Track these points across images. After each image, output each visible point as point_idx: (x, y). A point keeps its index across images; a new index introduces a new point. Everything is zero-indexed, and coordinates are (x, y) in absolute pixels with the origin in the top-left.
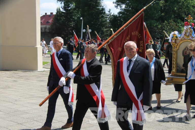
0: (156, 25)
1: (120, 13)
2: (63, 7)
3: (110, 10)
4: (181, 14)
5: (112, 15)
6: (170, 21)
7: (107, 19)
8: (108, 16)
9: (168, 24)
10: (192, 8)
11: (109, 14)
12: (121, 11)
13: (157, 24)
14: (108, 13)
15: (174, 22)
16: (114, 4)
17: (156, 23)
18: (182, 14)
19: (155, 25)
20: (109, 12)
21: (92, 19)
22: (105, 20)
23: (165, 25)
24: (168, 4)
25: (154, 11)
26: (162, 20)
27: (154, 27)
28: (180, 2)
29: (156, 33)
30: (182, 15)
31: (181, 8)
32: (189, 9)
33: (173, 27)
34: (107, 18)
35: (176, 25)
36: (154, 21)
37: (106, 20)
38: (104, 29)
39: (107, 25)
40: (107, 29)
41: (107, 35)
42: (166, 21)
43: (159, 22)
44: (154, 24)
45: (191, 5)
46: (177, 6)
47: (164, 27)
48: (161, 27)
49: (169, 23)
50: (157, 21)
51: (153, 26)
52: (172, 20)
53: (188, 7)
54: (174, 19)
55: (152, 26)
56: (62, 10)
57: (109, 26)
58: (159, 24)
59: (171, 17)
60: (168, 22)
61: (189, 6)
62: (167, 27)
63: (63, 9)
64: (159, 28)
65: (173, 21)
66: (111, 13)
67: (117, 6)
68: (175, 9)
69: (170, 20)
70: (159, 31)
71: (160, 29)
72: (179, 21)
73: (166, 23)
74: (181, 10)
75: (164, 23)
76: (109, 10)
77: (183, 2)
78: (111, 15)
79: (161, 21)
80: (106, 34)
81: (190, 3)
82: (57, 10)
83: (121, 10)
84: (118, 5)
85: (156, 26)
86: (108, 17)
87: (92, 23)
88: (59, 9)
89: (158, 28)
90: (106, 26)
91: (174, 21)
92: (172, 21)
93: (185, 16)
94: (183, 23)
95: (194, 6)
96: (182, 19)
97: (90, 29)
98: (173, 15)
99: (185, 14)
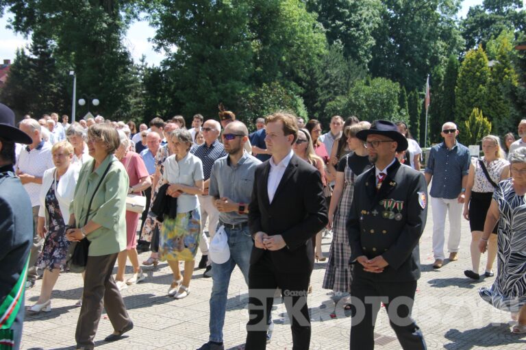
0: (243, 93)
1: (166, 63)
2: (30, 47)
3: (144, 57)
4: (296, 71)
5: (149, 69)
6: (273, 83)
7: (138, 76)
8: (139, 70)
10: (315, 58)
11: (143, 66)
12: (167, 57)
13: (247, 90)
14: (140, 63)
15: (282, 86)
16: (150, 42)
17: (243, 88)
18: (299, 70)
19: (241, 92)
20: (143, 61)
21: (100, 75)
22: (132, 78)
23: (263, 92)
24: (268, 48)
25: (239, 62)
26: (256, 80)
27: (240, 97)
28: (293, 46)
29: (246, 110)
30: (298, 72)
31: (295, 59)
32: (310, 61)
33: (280, 97)
34: (137, 74)
35: (287, 94)
36: (241, 83)
37: (135, 80)
38: (130, 99)
39: (138, 91)
40: (138, 100)
41: (139, 112)
42: (264, 84)
43: (251, 86)
44: (241, 90)
45: (313, 53)
46: (288, 54)
47: (262, 97)
48: (256, 97)
49: (272, 90)
50: (247, 84)
51: (239, 94)
52: (277, 83)
53: (308, 56)
54: (282, 81)
55: (236, 95)
56: (28, 53)
57: (144, 92)
58: (250, 89)
59: (275, 76)
60: (269, 85)
61: (310, 54)
62: (268, 96)
63: (30, 51)
64: (251, 99)
65: (280, 84)
66: (146, 64)
67: (158, 48)
68: (284, 58)
69: (274, 81)
70: (252, 106)
71: (253, 101)
72: (293, 84)
73: (266, 89)
74: (295, 62)
75: (261, 88)
76: (141, 58)
77: (299, 46)
78: (148, 67)
79: (254, 84)
80: (135, 110)
81: (311, 47)
82: (18, 53)
83: (167, 55)
84: (161, 45)
85: (245, 95)
86: (140, 72)
87: (100, 84)
88: (23, 52)
89: (248, 99)
90: (137, 93)
91: (283, 84)
93: (305, 75)
94: (300, 90)
95: (320, 56)
96: (299, 81)
97: (96, 98)
98: (279, 72)
99: (305, 72)
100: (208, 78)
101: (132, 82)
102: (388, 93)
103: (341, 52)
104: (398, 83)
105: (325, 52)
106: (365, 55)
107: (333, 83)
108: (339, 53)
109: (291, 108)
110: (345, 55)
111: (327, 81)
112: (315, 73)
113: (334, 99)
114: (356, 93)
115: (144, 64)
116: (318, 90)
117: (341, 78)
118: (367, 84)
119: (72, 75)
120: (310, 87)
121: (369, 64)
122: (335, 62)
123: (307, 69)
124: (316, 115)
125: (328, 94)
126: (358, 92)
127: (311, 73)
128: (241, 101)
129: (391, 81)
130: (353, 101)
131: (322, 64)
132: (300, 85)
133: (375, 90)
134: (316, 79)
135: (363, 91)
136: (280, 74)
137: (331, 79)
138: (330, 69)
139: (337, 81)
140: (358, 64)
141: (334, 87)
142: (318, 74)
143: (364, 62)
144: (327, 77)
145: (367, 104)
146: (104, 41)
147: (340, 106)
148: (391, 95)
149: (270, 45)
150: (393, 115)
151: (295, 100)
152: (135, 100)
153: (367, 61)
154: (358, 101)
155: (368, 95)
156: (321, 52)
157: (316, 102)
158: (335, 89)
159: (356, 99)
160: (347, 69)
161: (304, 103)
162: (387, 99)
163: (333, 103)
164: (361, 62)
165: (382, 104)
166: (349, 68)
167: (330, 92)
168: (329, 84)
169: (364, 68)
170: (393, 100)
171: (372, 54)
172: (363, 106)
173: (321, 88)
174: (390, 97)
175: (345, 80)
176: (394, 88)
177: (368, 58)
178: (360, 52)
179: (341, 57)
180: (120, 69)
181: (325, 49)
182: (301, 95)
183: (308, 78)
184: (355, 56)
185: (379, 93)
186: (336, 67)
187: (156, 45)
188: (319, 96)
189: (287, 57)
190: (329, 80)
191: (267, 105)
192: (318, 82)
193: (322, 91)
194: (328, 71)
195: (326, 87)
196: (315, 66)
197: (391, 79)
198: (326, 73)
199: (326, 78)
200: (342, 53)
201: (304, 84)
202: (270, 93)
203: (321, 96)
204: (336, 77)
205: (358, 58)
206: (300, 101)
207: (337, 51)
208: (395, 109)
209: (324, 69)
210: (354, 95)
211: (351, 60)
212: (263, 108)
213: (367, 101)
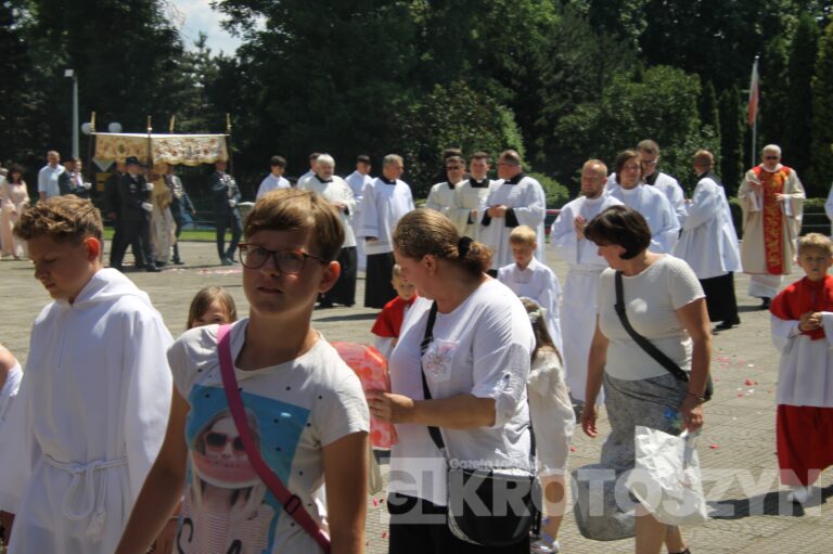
0: (399, 104)
1: (244, 52)
3: (203, 38)
4: (497, 55)
5: (216, 60)
6: (453, 83)
7: (193, 75)
8: (194, 62)
9: (448, 100)
10: (535, 32)
11: (201, 56)
12: (248, 42)
13: (405, 97)
14: (196, 50)
15: (472, 88)
16: (217, 11)
17: (398, 95)
18: (504, 56)
19: (394, 102)
20: (201, 45)
21: (122, 76)
22: (181, 80)
23: (436, 100)
24: (441, 14)
25: (388, 44)
26: (421, 79)
27: (393, 112)
28: (489, 9)
29: (405, 136)
30: (502, 60)
31: (497, 34)
32: (526, 37)
33: (468, 110)
34: (191, 70)
35: (482, 103)
36: (392, 84)
37: (190, 82)
38: (181, 120)
39: (195, 105)
40: (194, 120)
42: (438, 86)
43: (412, 89)
44: (392, 98)
45: (531, 22)
46: (481, 24)
47: (435, 110)
48: (422, 111)
49: (451, 95)
50: (405, 87)
51: (390, 105)
52: (463, 82)
53: (521, 27)
54: (472, 78)
55: (385, 107)
57: (205, 105)
58: (410, 96)
59: (458, 68)
60: (447, 88)
61: (525, 24)
62: (447, 109)
64: (413, 114)
65: (468, 84)
66: (209, 51)
67: (232, 22)
68: (475, 34)
69: (457, 80)
70: (415, 129)
71: (418, 120)
72: (492, 83)
73: (442, 95)
74: (495, 39)
75: (432, 94)
76: (198, 39)
77: (503, 9)
78: (211, 57)
79: (419, 87)
81: (526, 11)
83: (247, 37)
84: (238, 16)
85: (402, 106)
86: (197, 67)
87: (123, 92)
89: (408, 114)
90: (192, 109)
91: (473, 85)
92: (464, 86)
93: (516, 66)
94: (507, 94)
95: (544, 27)
96: (504, 77)
97: (115, 121)
98: (466, 62)
99: (515, 58)
100: (329, 76)
101: (183, 86)
102: (676, 94)
103: (584, 16)
104: (696, 75)
105: (552, 19)
106: (632, 21)
107: (570, 80)
108: (581, 19)
109: (490, 130)
110: (593, 23)
111: (558, 76)
112: (535, 61)
113: (572, 110)
114: (615, 97)
115: (205, 51)
116: (542, 92)
117: (586, 68)
118: (637, 79)
119: (69, 78)
120: (526, 89)
121: (642, 39)
122: (573, 37)
123: (520, 53)
124: (540, 142)
125: (561, 102)
126: (617, 95)
127: (527, 60)
128: (395, 120)
129: (682, 72)
130: (610, 112)
131: (548, 43)
132: (507, 84)
133: (652, 91)
134: (538, 72)
135: (629, 93)
136: (467, 65)
137: (567, 71)
138: (563, 52)
139: (578, 74)
140: (619, 40)
141: (573, 86)
142: (541, 61)
143: (631, 35)
144: (559, 66)
145: (636, 118)
146: (128, 8)
147: (584, 124)
148: (684, 99)
149: (447, 9)
150: (688, 137)
151: (498, 114)
152: (189, 122)
153: (637, 32)
154: (619, 113)
155: (638, 101)
156: (546, 20)
157: (539, 117)
158: (574, 90)
159: (616, 109)
160: (598, 51)
161: (516, 120)
162: (675, 106)
163: (570, 118)
164: (625, 35)
165: (667, 117)
166: (601, 48)
167: (565, 97)
168: (562, 81)
169: (632, 46)
170: (688, 109)
171: (647, 19)
172: (628, 122)
173: (548, 90)
174: (682, 102)
175: (595, 71)
176: (689, 85)
177: (639, 26)
178: (623, 15)
179: (585, 27)
180: (160, 64)
181: (554, 13)
182: (508, 104)
183: (523, 71)
184: (614, 24)
185: (661, 96)
186: (576, 47)
187: (229, 18)
188: (544, 105)
189: (480, 30)
190: (562, 73)
191: (443, 126)
192: (541, 78)
193: (549, 96)
194: (560, 55)
195: (557, 87)
196: (535, 48)
197: (684, 68)
198: (558, 60)
199: (556, 71)
200: (588, 18)
201: (514, 82)
202: (447, 103)
203: (547, 105)
204: (577, 67)
205: (620, 27)
206: (508, 116)
207: (577, 16)
208: (691, 126)
209: (552, 52)
210: (611, 102)
211: (606, 32)
212: (436, 132)
213: (636, 112)
